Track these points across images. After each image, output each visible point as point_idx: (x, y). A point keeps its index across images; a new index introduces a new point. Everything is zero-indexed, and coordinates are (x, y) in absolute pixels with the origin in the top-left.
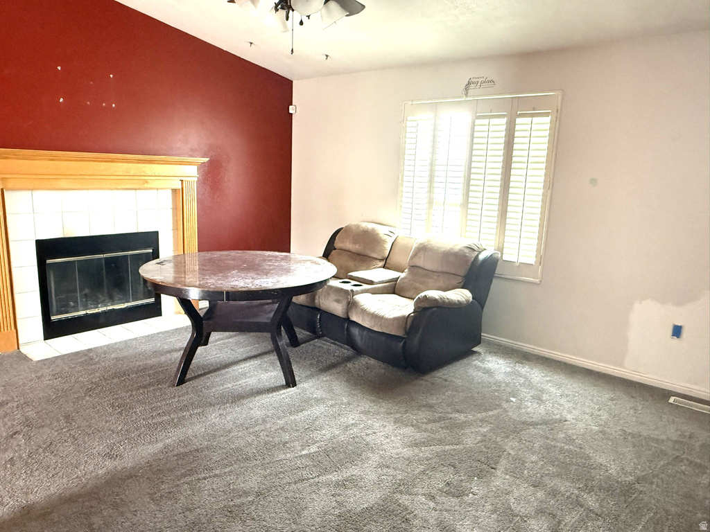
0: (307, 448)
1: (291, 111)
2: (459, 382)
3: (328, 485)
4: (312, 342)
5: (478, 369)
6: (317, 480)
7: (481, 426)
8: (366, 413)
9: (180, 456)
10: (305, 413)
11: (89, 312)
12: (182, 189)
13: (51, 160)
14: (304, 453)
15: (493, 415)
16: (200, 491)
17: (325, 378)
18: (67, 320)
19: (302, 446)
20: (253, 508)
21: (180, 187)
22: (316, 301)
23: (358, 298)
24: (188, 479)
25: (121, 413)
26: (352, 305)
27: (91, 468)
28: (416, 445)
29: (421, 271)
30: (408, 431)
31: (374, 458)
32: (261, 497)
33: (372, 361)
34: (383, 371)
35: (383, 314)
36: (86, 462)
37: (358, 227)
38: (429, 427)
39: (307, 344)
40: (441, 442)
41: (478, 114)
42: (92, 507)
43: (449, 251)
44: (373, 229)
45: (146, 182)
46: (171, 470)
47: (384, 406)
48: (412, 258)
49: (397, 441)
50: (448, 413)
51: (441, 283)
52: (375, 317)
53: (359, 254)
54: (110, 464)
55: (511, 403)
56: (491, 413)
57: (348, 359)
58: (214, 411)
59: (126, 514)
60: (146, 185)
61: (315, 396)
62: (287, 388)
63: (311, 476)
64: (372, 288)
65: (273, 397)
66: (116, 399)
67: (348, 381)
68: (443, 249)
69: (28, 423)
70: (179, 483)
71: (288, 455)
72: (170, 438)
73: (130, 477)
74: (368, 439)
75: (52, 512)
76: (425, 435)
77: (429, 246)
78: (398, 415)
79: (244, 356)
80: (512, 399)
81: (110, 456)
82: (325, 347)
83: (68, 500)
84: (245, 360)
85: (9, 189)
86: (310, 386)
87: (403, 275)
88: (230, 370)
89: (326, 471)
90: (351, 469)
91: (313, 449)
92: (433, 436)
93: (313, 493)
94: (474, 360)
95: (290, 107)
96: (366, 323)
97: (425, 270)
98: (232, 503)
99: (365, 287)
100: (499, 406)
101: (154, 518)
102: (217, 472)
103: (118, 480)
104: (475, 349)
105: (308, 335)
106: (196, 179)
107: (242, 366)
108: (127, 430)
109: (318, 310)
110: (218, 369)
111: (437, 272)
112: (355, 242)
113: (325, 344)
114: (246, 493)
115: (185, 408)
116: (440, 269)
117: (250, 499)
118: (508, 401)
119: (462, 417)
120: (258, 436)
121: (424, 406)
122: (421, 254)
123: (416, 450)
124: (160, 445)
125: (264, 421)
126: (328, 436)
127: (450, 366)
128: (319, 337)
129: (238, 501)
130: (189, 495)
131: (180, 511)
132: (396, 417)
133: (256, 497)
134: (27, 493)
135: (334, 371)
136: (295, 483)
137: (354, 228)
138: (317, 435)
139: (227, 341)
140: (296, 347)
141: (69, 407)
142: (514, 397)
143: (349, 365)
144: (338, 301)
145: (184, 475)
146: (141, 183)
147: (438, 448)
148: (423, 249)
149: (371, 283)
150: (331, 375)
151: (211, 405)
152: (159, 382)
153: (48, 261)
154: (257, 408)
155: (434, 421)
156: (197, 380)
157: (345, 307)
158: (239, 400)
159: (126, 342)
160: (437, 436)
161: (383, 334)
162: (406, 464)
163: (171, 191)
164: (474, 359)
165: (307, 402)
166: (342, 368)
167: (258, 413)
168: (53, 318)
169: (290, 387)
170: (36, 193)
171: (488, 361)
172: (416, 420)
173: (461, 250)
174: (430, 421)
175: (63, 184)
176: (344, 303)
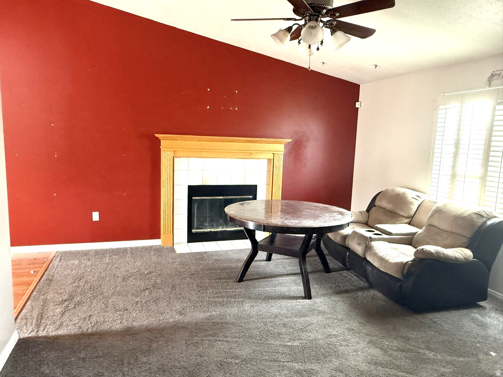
0: (293, 341)
1: (357, 106)
2: (446, 327)
3: (290, 369)
4: (340, 272)
5: (474, 320)
6: (285, 364)
7: (444, 367)
8: (350, 330)
9: (214, 324)
10: (306, 318)
11: (212, 230)
12: (274, 159)
13: (198, 141)
14: (288, 344)
15: (462, 362)
16: (213, 347)
17: (335, 298)
18: (201, 233)
19: (290, 339)
20: (236, 367)
21: (272, 158)
22: (347, 242)
23: (374, 243)
24: (210, 338)
25: (199, 291)
26: (368, 248)
27: (168, 317)
28: (375, 364)
29: (435, 229)
30: (375, 352)
31: (336, 363)
32: (244, 363)
33: (379, 294)
34: (383, 303)
35: (388, 259)
36: (168, 312)
37: (393, 191)
38: (395, 353)
39: (336, 273)
40: (398, 368)
41: (499, 101)
42: (156, 338)
43: (459, 215)
44: (404, 194)
45: (251, 154)
46: (205, 330)
47: (369, 329)
48: (430, 218)
49: (361, 356)
50: (420, 348)
51: (448, 241)
52: (382, 260)
53: (391, 212)
54: (178, 317)
55: (490, 357)
56: (461, 359)
57: (361, 289)
58: (250, 302)
59: (169, 347)
60: (251, 156)
61: (320, 309)
62: (304, 299)
63: (283, 361)
64: (389, 238)
65: (291, 302)
66: (202, 282)
67: (351, 304)
68: (455, 213)
69: (154, 286)
70: (205, 339)
71: (277, 342)
72: (215, 312)
73: (183, 327)
74: (340, 348)
75: (138, 334)
76: (388, 358)
77: (445, 210)
78: (375, 338)
79: (289, 272)
80: (492, 353)
81: (180, 313)
82: (349, 277)
83: (149, 330)
84: (288, 275)
85: (176, 157)
86: (321, 301)
87: (420, 231)
88: (275, 279)
89: (295, 360)
90: (313, 365)
91: (296, 343)
92: (394, 361)
93: (277, 372)
94: (475, 313)
95: (357, 103)
96: (376, 264)
97: (439, 229)
98: (225, 360)
99: (384, 236)
100: (476, 355)
101: (181, 354)
102: (229, 339)
103: (177, 328)
104: (482, 303)
105: (341, 266)
106: (283, 153)
107: (283, 279)
108: (196, 301)
109: (348, 249)
110: (268, 277)
111: (448, 232)
112: (390, 202)
113: (349, 275)
114: (237, 357)
115: (234, 297)
116: (450, 230)
117: (237, 361)
118: (487, 354)
119: (431, 355)
120: (266, 324)
121: (401, 337)
122: (437, 215)
123: (373, 367)
124: (209, 314)
125: (276, 316)
126: (312, 338)
127: (446, 313)
128: (348, 269)
129: (229, 360)
130: (206, 347)
131: (196, 355)
132: (372, 339)
133: (241, 362)
134: (134, 321)
135: (345, 295)
136: (271, 361)
137: (390, 191)
138: (304, 335)
139: (284, 261)
140: (327, 272)
141: (177, 282)
142: (496, 352)
143: (360, 293)
144: (359, 244)
145: (210, 335)
146: (248, 155)
147: (393, 372)
148: (438, 212)
149: (389, 234)
150: (340, 297)
151: (250, 298)
152: (229, 278)
153: (193, 198)
154: (276, 307)
155: (403, 351)
156: (251, 282)
157: (364, 249)
158: (268, 299)
159: (226, 251)
160: (397, 363)
161: (386, 274)
162: (357, 374)
163: (266, 160)
164: (475, 311)
165: (312, 311)
166: (352, 294)
167: (275, 310)
168: (193, 231)
169: (306, 299)
170: (190, 159)
171: (489, 317)
172: (387, 345)
173: (469, 215)
174: (399, 350)
175: (204, 154)
176: (364, 246)
